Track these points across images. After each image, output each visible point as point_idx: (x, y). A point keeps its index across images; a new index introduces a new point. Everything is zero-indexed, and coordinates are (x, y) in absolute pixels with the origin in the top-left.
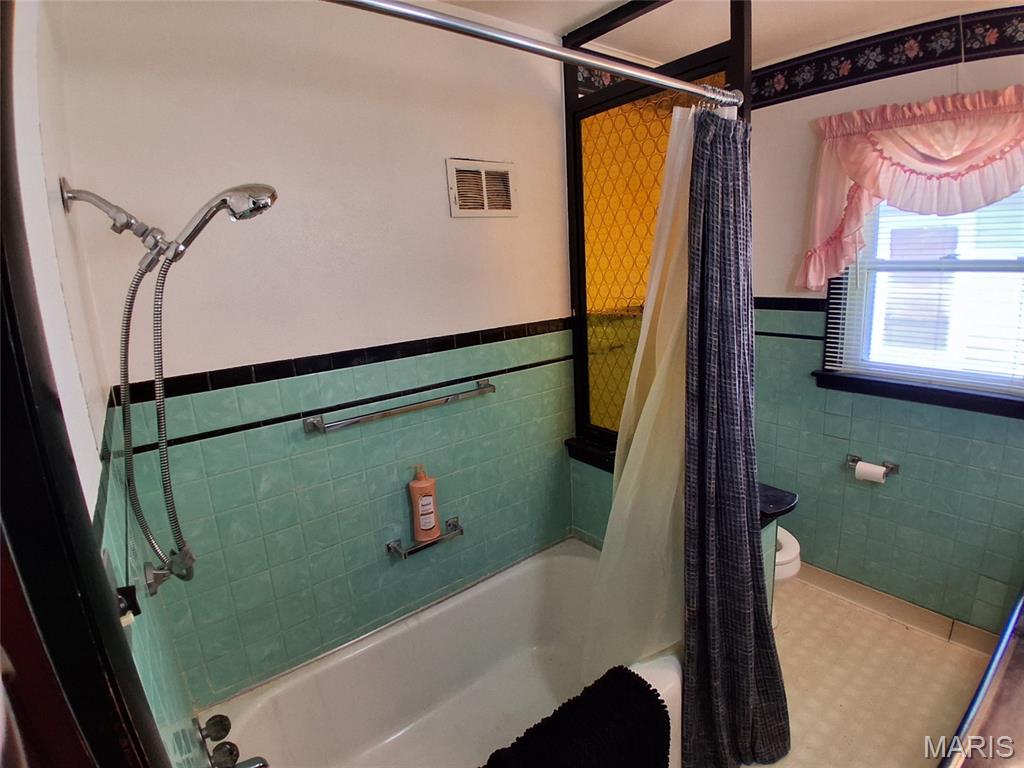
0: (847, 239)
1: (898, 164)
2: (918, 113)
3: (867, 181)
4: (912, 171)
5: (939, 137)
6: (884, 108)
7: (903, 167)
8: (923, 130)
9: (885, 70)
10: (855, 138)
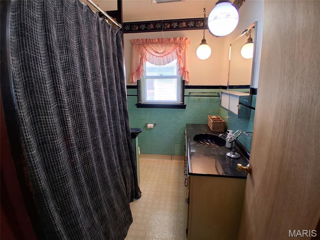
0: (141, 70)
1: (150, 53)
2: (154, 42)
3: (144, 56)
4: (153, 55)
5: (158, 48)
6: (147, 39)
7: (151, 54)
8: (155, 46)
9: (146, 30)
10: (141, 46)
